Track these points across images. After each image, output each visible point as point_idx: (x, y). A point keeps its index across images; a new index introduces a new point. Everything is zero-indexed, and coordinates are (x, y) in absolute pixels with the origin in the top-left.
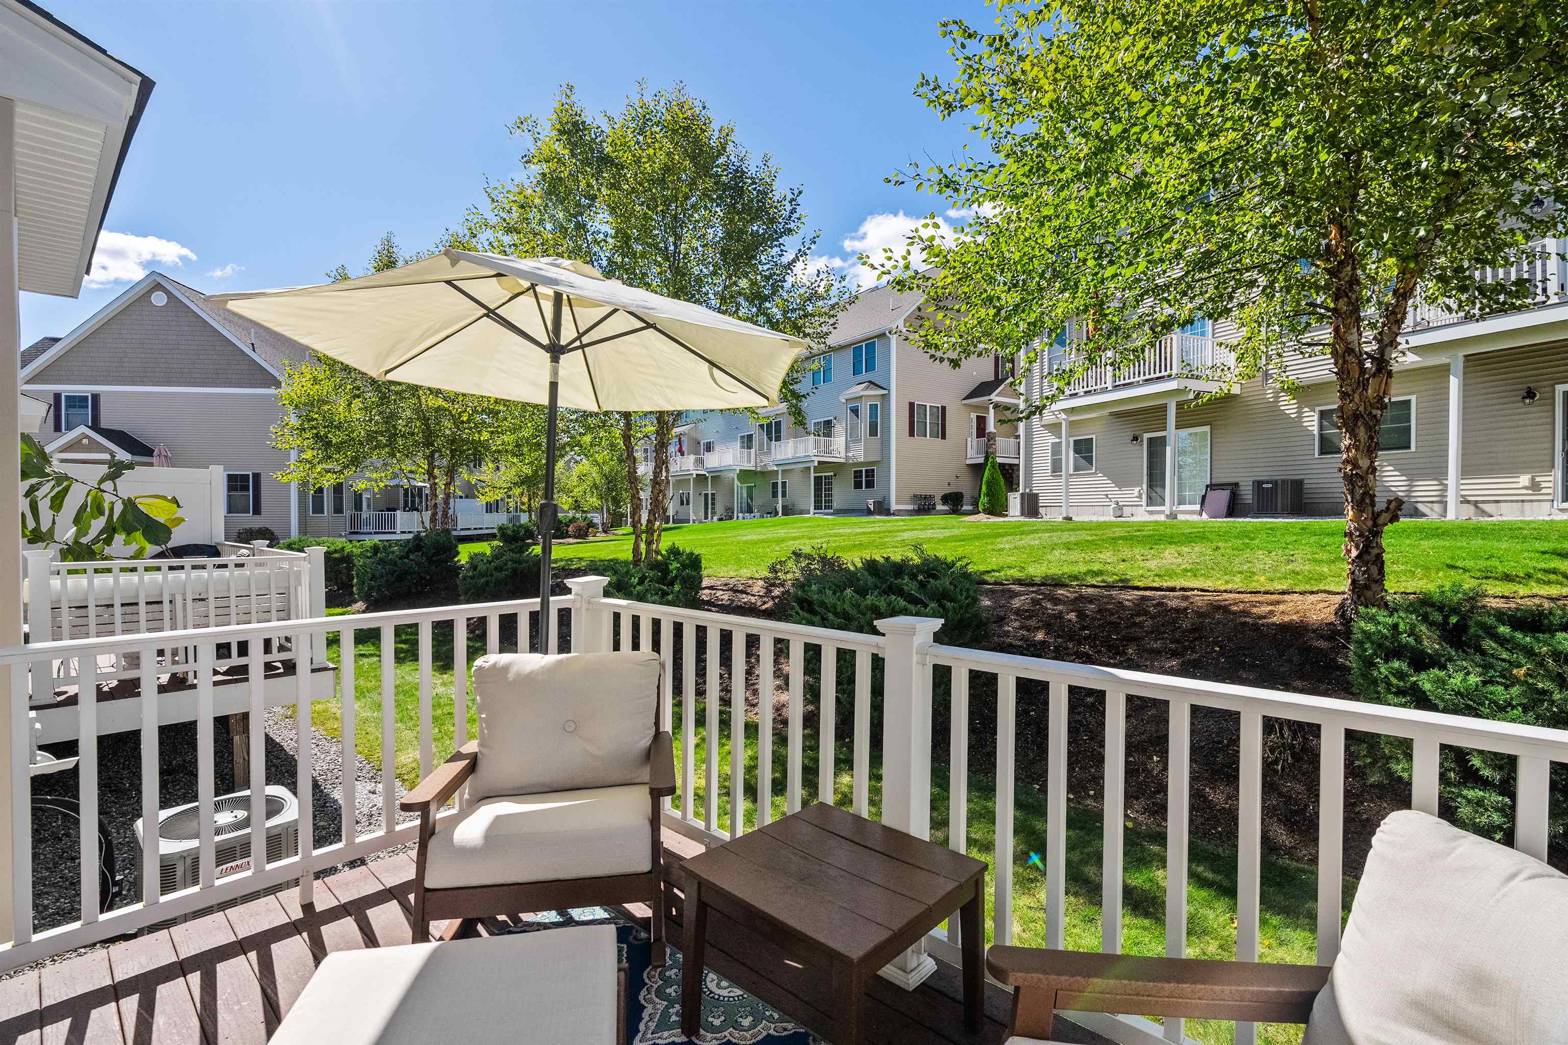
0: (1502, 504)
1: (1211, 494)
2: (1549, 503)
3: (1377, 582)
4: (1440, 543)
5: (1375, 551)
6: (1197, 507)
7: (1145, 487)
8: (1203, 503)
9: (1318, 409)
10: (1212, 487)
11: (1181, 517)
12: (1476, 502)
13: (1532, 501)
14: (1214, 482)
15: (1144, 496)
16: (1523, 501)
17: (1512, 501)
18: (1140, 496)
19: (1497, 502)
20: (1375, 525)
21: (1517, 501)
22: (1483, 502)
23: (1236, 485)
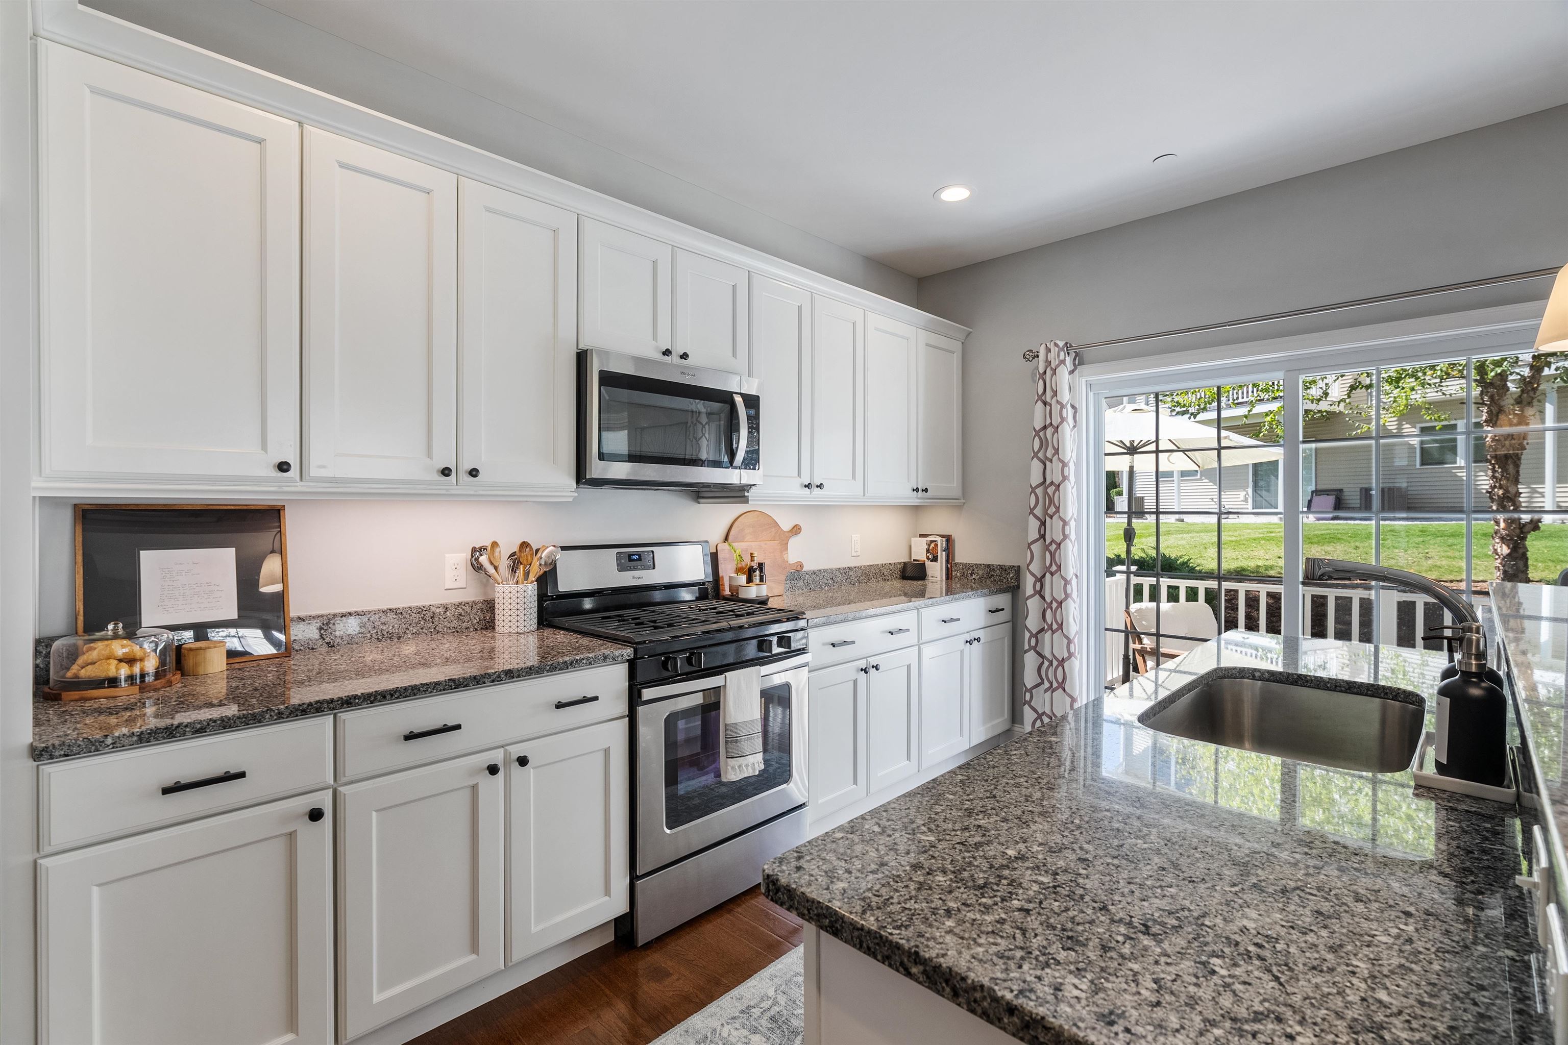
1: (1316, 499)
3: (1523, 572)
4: (1549, 543)
5: (1521, 551)
7: (1250, 490)
9: (1418, 426)
10: (1316, 492)
14: (1319, 488)
15: (1250, 500)
18: (1246, 500)
20: (1522, 532)
23: (1341, 491)
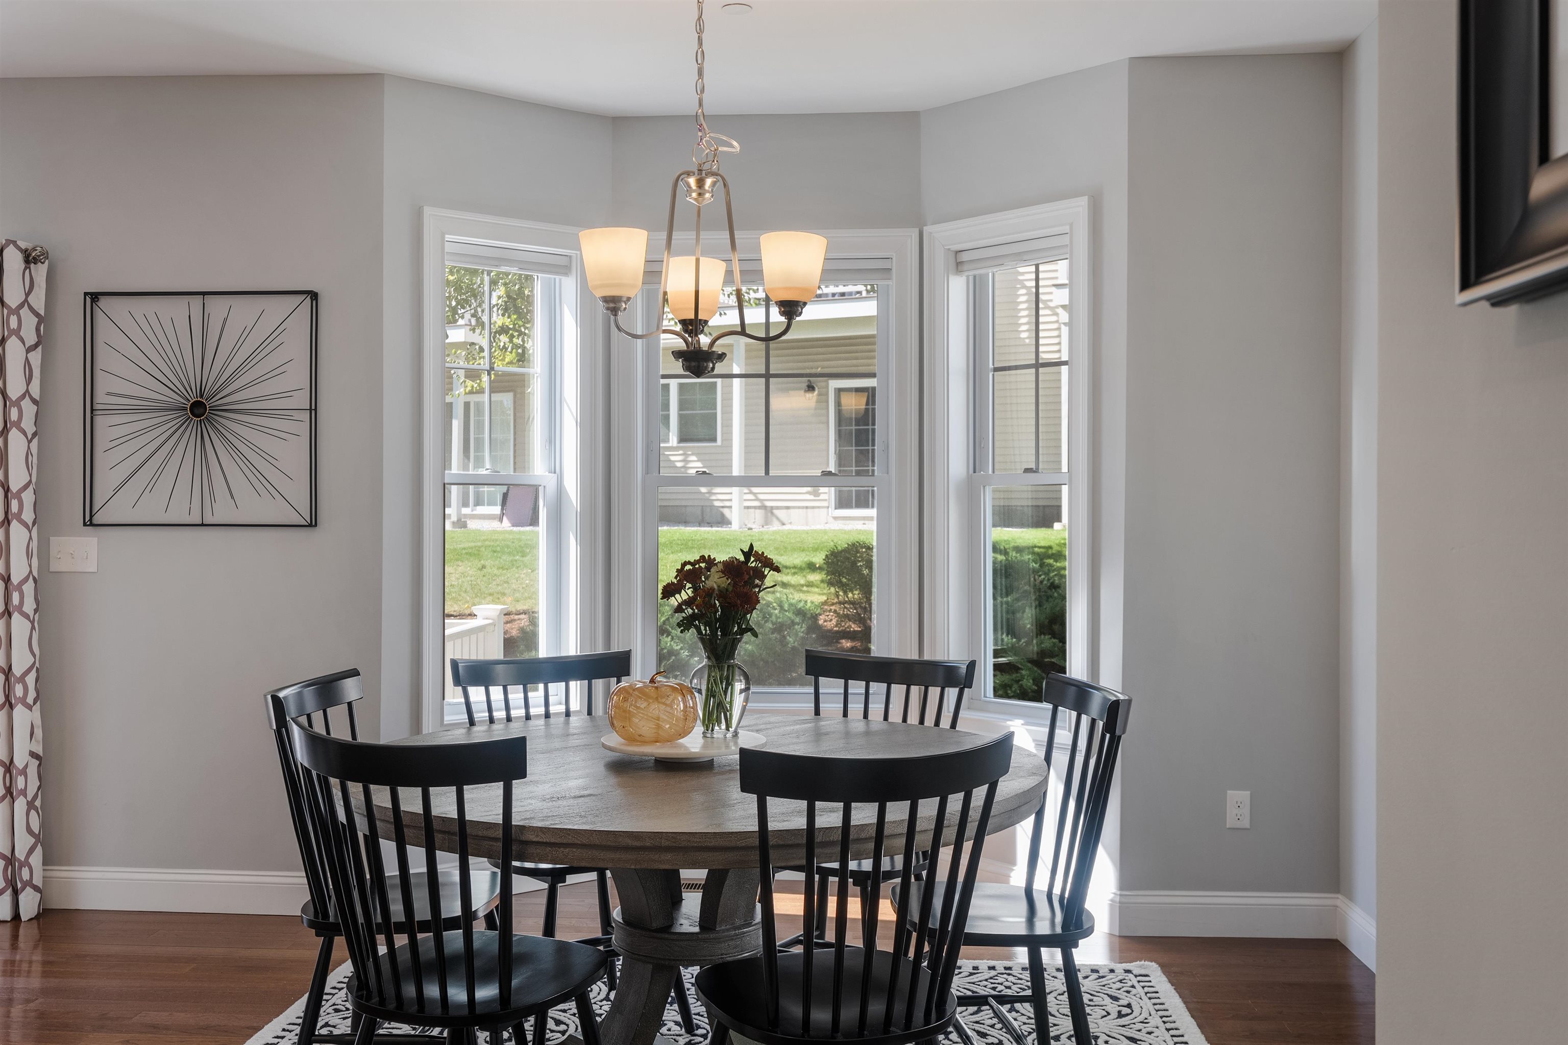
0: (792, 511)
2: (826, 510)
6: (497, 510)
8: (504, 503)
11: (472, 525)
12: (772, 508)
13: (813, 507)
16: (807, 508)
17: (799, 508)
19: (788, 508)
21: (803, 508)
22: (778, 508)
